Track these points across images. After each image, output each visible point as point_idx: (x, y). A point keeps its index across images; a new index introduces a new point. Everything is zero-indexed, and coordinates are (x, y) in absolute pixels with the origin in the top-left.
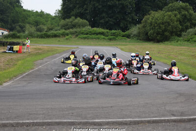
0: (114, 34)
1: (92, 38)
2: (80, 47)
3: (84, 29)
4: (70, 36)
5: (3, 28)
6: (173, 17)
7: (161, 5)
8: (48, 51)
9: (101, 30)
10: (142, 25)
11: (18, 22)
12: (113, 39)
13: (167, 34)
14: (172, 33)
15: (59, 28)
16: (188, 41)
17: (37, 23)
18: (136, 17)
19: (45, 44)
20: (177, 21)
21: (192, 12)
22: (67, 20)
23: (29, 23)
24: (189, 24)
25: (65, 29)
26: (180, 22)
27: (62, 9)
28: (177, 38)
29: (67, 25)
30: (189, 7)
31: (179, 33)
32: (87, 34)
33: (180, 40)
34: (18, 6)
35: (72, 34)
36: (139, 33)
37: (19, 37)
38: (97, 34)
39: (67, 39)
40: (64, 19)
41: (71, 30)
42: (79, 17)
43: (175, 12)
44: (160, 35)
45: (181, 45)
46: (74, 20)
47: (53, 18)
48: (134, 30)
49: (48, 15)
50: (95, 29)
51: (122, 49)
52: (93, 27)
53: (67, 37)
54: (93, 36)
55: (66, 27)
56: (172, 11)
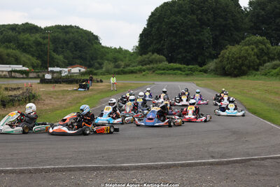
0: (191, 69)
1: (169, 74)
2: (156, 83)
3: (161, 65)
4: (147, 71)
5: (81, 65)
6: (250, 51)
7: (238, 39)
8: (121, 88)
9: (178, 65)
10: (219, 59)
11: (96, 59)
12: (190, 74)
13: (244, 68)
14: (249, 67)
15: (136, 64)
16: (266, 75)
17: (115, 60)
18: (213, 52)
19: (122, 80)
20: (254, 55)
21: (269, 45)
22: (144, 56)
23: (108, 60)
24: (267, 58)
25: (142, 65)
26: (258, 56)
27: (139, 45)
28: (254, 72)
29: (144, 61)
30: (266, 40)
31: (256, 67)
32: (164, 70)
33: (258, 75)
34: (96, 43)
35: (149, 69)
36: (216, 68)
37: (96, 74)
38: (174, 69)
39: (144, 75)
40: (141, 55)
41: (148, 66)
42: (157, 52)
43: (252, 46)
44: (237, 70)
45: (258, 79)
46: (151, 56)
47: (132, 55)
48: (212, 65)
49: (127, 51)
50: (172, 64)
51: (198, 85)
52: (170, 62)
53: (144, 73)
54: (170, 72)
55: (142, 63)
56: (249, 45)
